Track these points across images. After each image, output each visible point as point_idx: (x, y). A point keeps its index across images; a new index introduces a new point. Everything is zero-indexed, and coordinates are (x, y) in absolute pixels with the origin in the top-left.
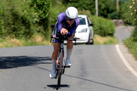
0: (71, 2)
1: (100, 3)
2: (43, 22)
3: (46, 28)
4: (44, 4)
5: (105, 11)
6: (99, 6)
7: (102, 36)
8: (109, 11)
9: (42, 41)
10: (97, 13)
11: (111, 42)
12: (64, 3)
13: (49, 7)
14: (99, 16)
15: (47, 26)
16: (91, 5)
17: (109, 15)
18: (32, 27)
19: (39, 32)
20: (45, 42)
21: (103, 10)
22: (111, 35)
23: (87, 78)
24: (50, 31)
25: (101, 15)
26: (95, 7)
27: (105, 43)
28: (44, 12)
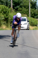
0: (18, 11)
1: (31, 11)
2: (6, 20)
3: (7, 22)
4: (6, 12)
5: (34, 15)
6: (31, 13)
7: (32, 26)
8: (35, 15)
9: (6, 28)
10: (30, 16)
11: (36, 29)
12: (15, 11)
13: (9, 13)
14: (31, 17)
15: (8, 21)
16: (27, 12)
17: (35, 17)
18: (1, 22)
19: (4, 24)
20: (7, 29)
21: (33, 14)
22: (36, 25)
23: (25, 45)
24: (9, 23)
25: (32, 16)
26: (29, 13)
27: (33, 29)
28: (7, 15)
